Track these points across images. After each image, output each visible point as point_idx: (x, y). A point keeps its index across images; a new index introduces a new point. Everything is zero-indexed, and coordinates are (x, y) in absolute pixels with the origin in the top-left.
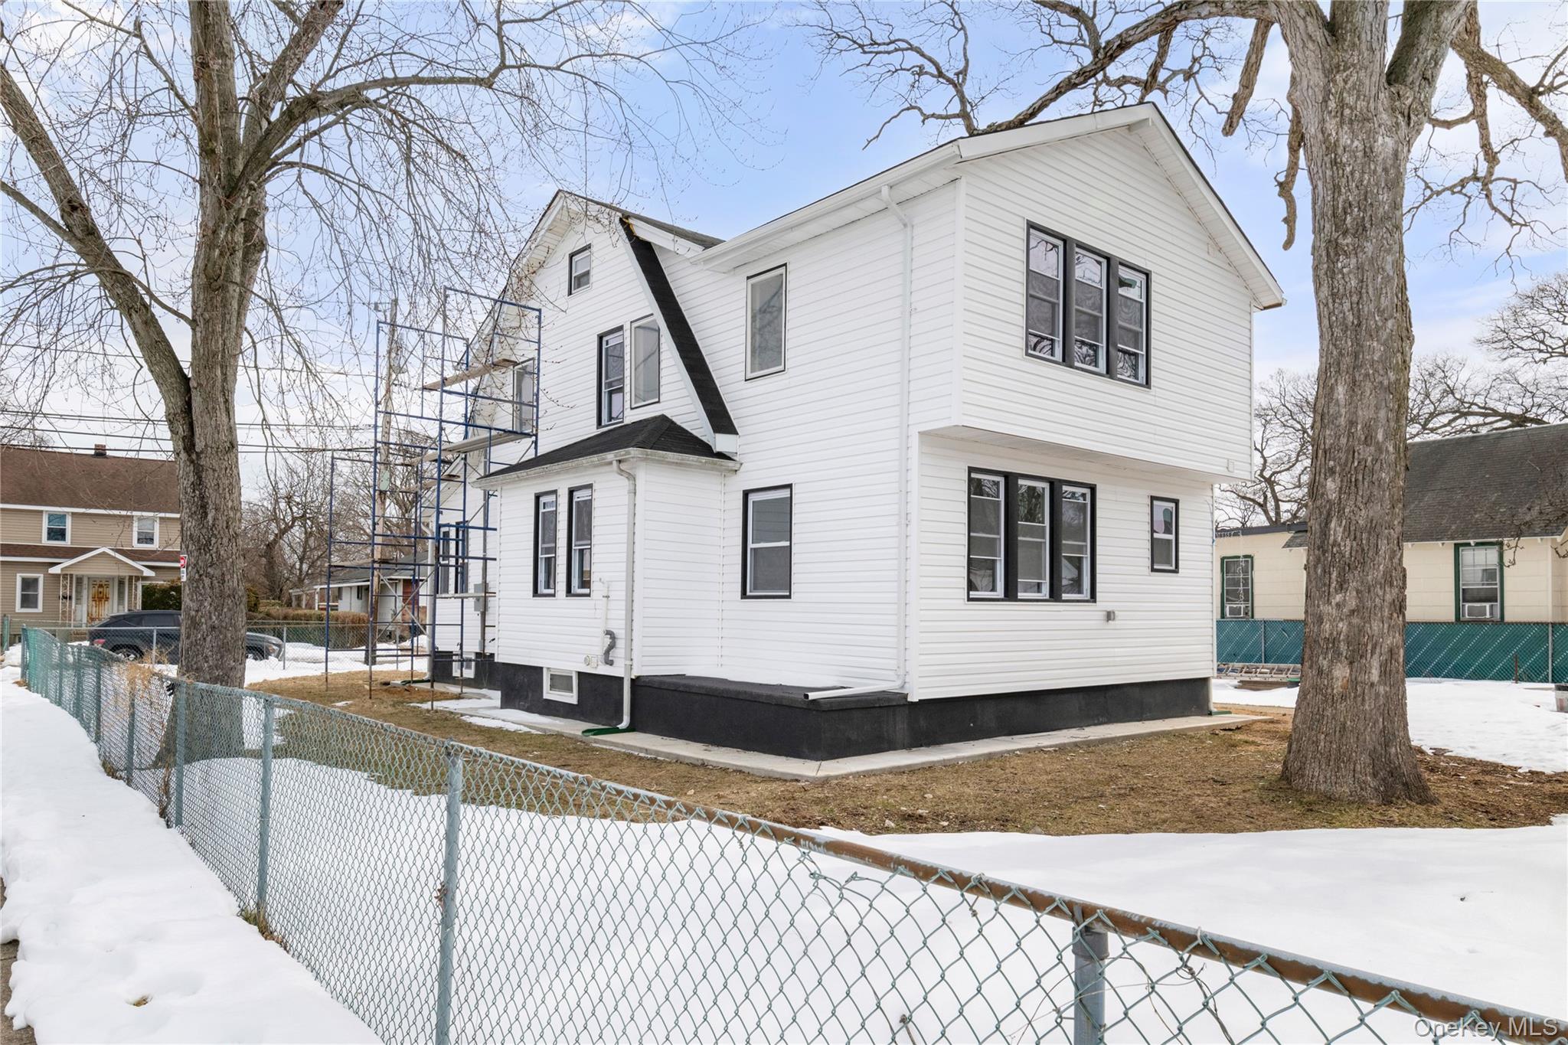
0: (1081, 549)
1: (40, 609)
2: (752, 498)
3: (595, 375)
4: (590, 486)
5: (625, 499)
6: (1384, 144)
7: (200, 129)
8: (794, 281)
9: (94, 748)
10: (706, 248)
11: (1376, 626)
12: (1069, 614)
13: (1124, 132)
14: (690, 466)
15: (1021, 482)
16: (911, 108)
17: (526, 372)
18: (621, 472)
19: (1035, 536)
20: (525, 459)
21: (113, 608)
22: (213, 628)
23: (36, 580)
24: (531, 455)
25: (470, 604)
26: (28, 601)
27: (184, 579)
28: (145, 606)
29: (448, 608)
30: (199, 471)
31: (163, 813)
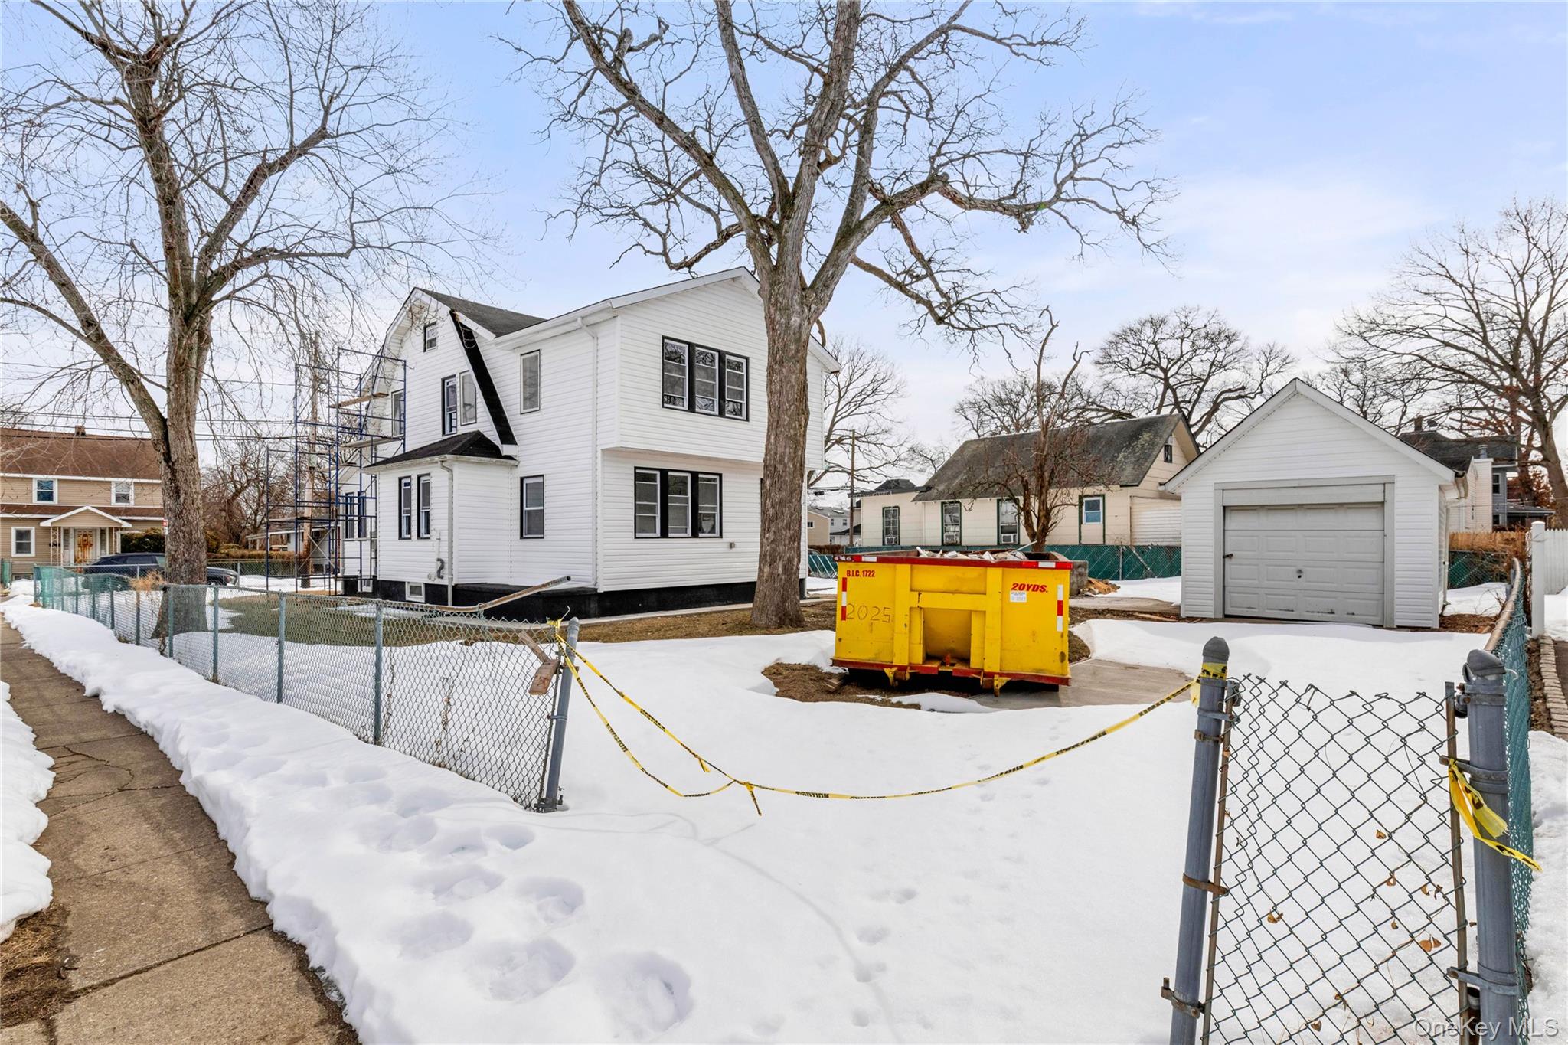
0: (714, 509)
1: (33, 554)
2: (526, 481)
3: (440, 403)
4: (429, 474)
5: (447, 483)
6: (795, 320)
7: (169, 284)
8: (544, 359)
9: (111, 632)
10: (498, 335)
11: (781, 548)
12: (704, 545)
13: (731, 282)
14: (486, 464)
15: (670, 473)
16: (638, 244)
17: (399, 399)
18: (443, 467)
19: (681, 503)
20: (398, 454)
21: (95, 554)
22: (186, 561)
23: (28, 532)
24: (401, 452)
25: (366, 545)
26: (22, 547)
27: (167, 533)
28: (123, 550)
29: (350, 548)
30: (174, 472)
31: (162, 653)
